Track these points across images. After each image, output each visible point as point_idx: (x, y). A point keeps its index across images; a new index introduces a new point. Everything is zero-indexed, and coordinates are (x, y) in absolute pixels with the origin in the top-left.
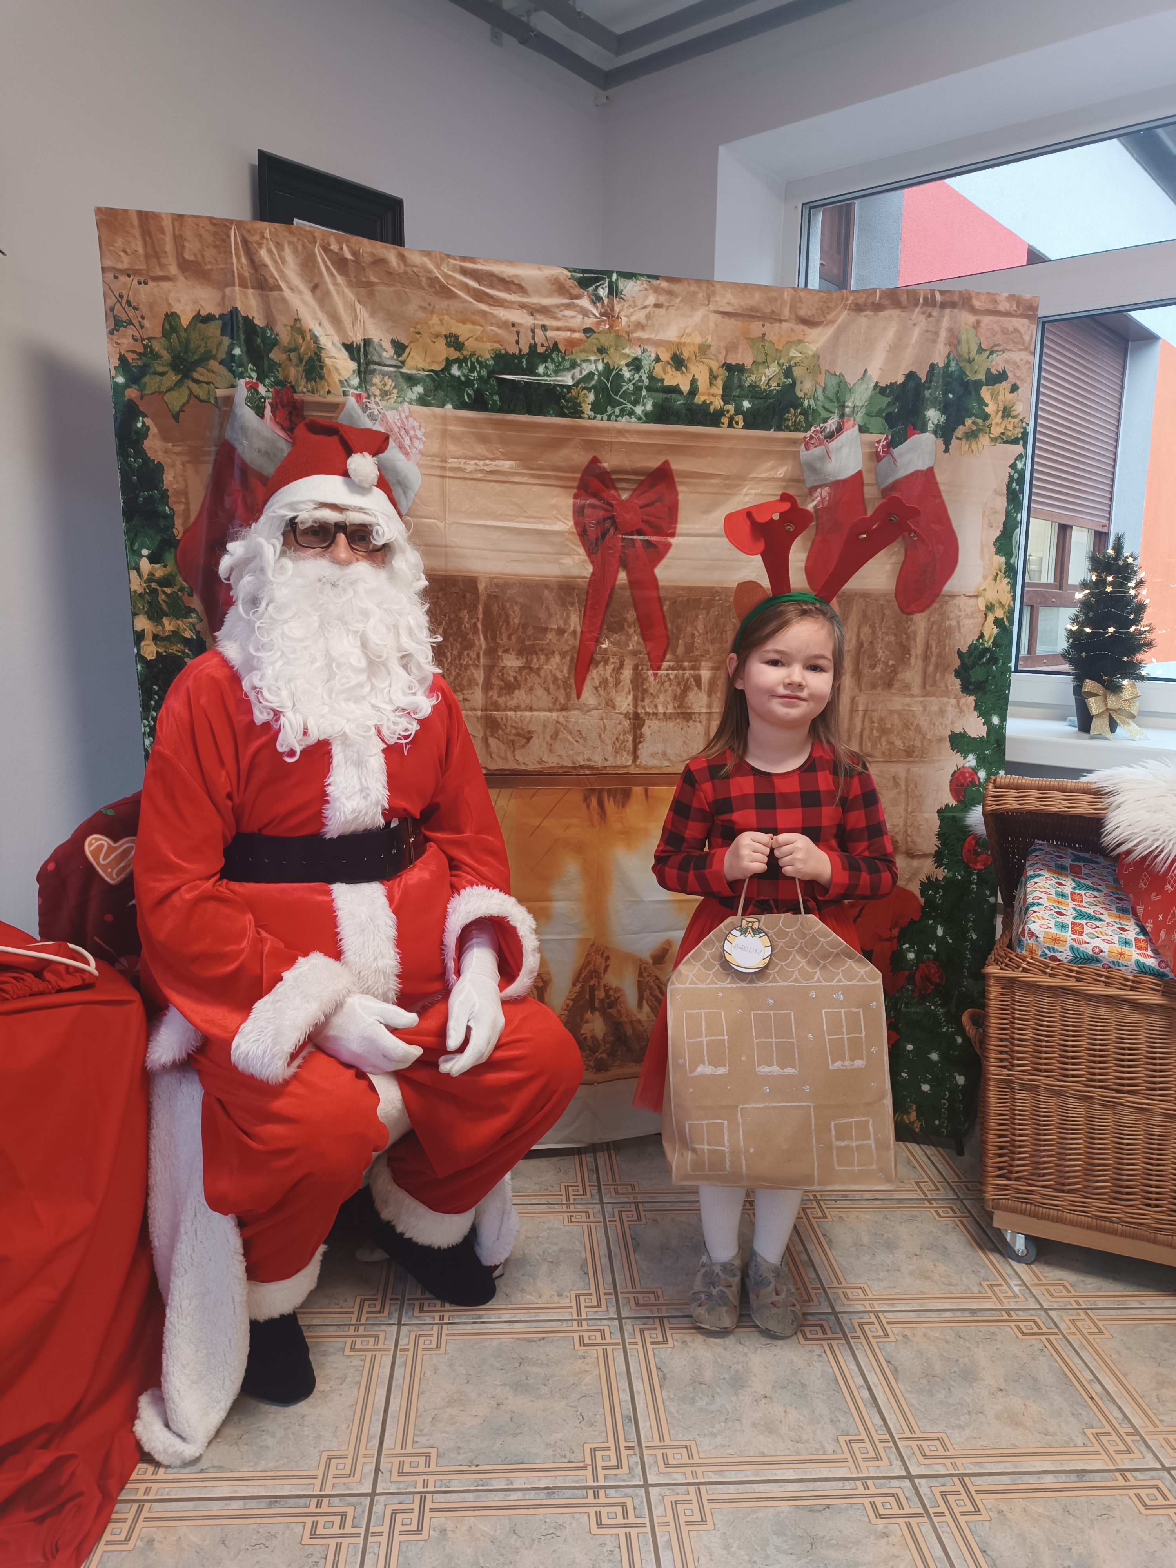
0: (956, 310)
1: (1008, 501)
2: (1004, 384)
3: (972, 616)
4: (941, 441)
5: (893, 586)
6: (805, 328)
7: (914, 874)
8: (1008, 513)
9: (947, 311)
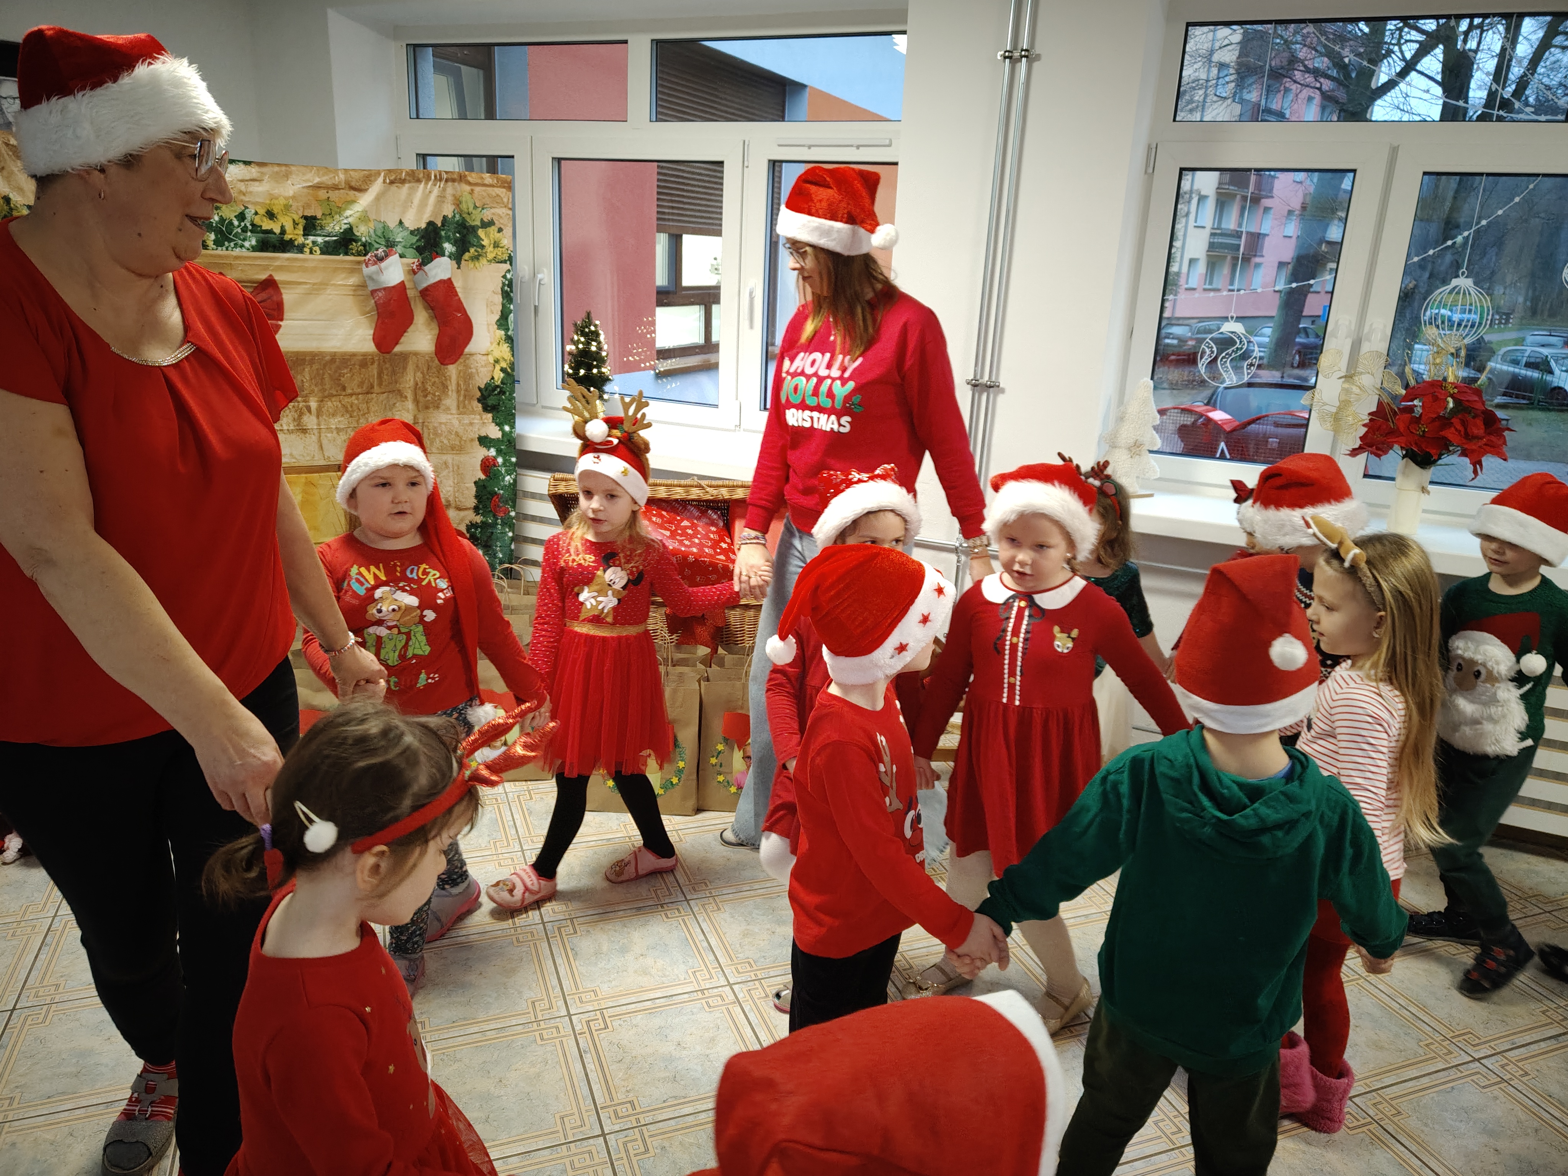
0: (456, 184)
1: (503, 298)
2: (493, 227)
3: (485, 366)
4: (454, 262)
5: (433, 348)
6: (356, 193)
7: (462, 520)
8: (503, 305)
9: (450, 184)
